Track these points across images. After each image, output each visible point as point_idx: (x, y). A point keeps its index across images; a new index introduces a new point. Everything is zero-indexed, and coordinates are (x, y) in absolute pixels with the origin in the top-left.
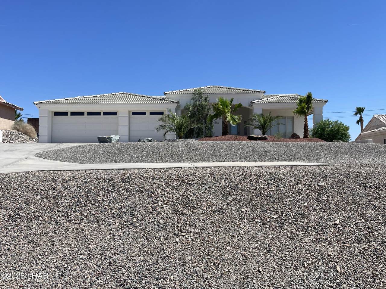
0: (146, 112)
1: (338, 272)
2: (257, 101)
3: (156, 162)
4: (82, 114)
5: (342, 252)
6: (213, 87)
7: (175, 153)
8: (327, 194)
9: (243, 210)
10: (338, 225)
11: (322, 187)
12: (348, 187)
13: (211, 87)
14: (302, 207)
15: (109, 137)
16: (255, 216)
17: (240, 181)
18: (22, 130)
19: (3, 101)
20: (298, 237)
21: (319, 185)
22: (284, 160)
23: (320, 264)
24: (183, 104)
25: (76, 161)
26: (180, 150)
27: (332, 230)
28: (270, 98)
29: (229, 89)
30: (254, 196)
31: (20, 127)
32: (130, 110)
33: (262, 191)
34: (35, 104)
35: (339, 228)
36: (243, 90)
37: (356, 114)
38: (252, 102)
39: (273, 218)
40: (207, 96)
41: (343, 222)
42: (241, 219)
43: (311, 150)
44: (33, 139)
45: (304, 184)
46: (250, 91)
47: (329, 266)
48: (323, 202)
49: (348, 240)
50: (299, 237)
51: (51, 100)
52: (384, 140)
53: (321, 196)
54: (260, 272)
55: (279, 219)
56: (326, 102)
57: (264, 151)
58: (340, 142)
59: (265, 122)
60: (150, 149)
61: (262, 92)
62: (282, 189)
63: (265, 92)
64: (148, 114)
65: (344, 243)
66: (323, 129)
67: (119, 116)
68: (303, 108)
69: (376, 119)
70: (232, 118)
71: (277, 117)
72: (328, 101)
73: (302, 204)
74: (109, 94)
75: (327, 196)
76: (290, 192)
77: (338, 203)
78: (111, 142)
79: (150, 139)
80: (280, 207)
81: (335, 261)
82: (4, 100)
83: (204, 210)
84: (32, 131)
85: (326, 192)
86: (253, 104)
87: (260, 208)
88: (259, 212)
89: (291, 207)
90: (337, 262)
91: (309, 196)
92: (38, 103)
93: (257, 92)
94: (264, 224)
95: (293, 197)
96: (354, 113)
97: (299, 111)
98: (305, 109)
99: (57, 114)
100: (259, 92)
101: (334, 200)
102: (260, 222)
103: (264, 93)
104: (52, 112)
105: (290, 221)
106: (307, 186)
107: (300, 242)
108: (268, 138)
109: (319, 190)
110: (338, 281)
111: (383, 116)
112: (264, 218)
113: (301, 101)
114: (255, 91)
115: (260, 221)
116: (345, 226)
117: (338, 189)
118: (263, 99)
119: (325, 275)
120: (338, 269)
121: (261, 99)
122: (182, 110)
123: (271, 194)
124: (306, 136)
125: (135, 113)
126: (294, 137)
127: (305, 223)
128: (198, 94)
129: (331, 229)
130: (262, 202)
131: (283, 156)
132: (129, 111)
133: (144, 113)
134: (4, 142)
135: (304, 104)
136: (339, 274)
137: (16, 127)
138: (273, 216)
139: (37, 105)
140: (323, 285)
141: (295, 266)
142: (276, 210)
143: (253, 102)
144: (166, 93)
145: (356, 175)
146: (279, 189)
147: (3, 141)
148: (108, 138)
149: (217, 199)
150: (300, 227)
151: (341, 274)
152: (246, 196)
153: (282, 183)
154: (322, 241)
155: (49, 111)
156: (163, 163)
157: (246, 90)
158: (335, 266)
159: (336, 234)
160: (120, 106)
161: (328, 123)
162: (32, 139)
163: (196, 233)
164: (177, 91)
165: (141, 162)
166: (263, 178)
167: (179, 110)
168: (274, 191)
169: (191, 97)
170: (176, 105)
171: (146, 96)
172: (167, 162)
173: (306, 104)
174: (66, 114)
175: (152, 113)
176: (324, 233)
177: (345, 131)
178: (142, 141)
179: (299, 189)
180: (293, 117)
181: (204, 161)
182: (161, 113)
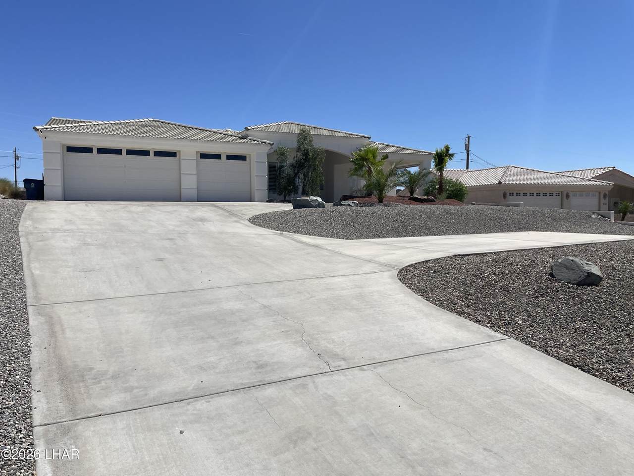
0: (221, 155)
4: (117, 152)
32: (198, 150)
64: (224, 157)
67: (181, 158)
92: (42, 129)
99: (71, 149)
103: (369, 138)
104: (63, 145)
125: (204, 156)
133: (218, 157)
170: (269, 147)
174: (89, 150)
175: (229, 157)
182: (243, 158)
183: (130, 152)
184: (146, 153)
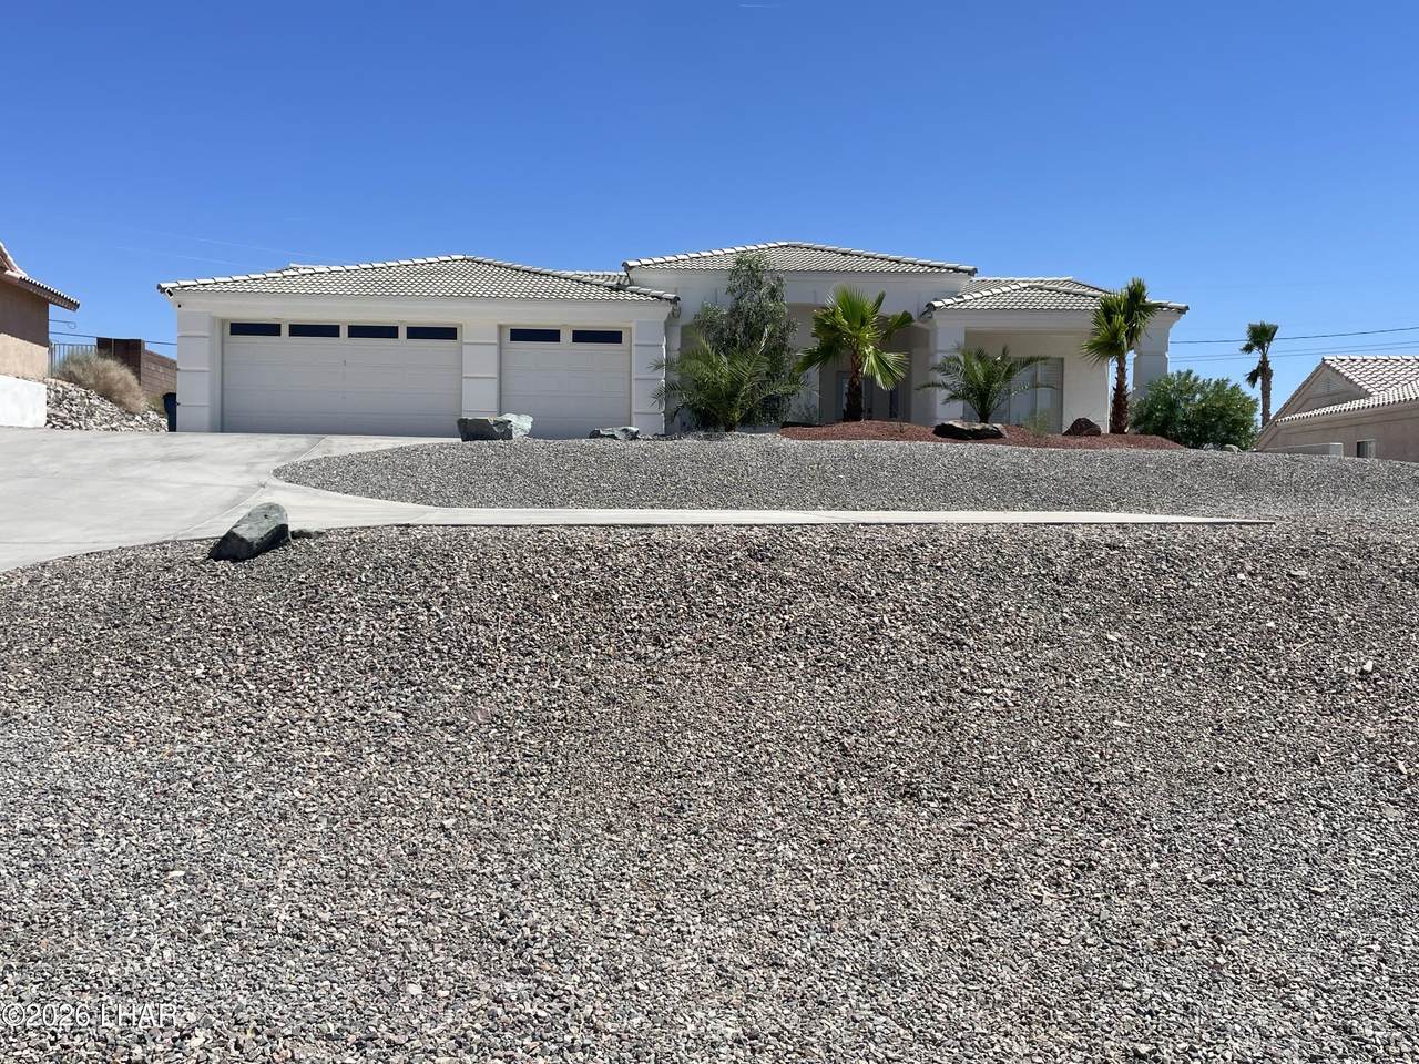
0: (559, 331)
1: (1402, 774)
2: (948, 301)
3: (681, 507)
4: (331, 331)
5: (1397, 734)
6: (787, 246)
7: (735, 479)
8: (1321, 600)
9: (1110, 637)
10: (1371, 673)
11: (1302, 582)
12: (1371, 582)
13: (781, 247)
14: (1262, 632)
15: (499, 419)
16: (1148, 652)
17: (1074, 562)
18: (91, 381)
19: (18, 273)
20: (1278, 702)
21: (1293, 576)
22: (1084, 505)
23: (1355, 758)
24: (692, 306)
25: (422, 497)
26: (750, 469)
27: (1360, 687)
28: (989, 293)
29: (844, 254)
30: (1126, 604)
31: (84, 370)
32: (502, 323)
33: (1146, 590)
34: (163, 290)
35: (1376, 680)
36: (897, 262)
37: (1248, 349)
38: (930, 306)
39: (1197, 656)
40: (779, 279)
41: (1382, 666)
42: (1114, 660)
43: (1166, 477)
44: (134, 414)
45: (1250, 574)
46: (923, 265)
47: (1378, 762)
48: (1314, 619)
49: (1406, 709)
50: (1281, 701)
51: (217, 280)
52: (1358, 443)
53: (1306, 603)
54: (1220, 772)
55: (1212, 660)
56: (1182, 311)
57: (1018, 477)
58: (1231, 450)
59: (990, 378)
60: (652, 465)
61: (964, 271)
62: (1196, 585)
63: (975, 271)
64: (566, 337)
65: (1397, 715)
66: (1172, 406)
67: (465, 341)
68: (1115, 335)
69: (1329, 371)
70: (881, 362)
71: (1031, 361)
72: (1187, 308)
73: (1260, 623)
74: (416, 261)
75: (1322, 604)
76: (1220, 594)
77: (1353, 622)
78: (510, 438)
79: (634, 429)
80: (1207, 631)
81: (1387, 753)
82: (19, 270)
83: (1009, 636)
84: (128, 387)
85: (1318, 594)
86: (934, 313)
87: (1155, 634)
88: (1154, 643)
89: (1235, 630)
90: (1393, 754)
91: (1275, 603)
92: (173, 288)
93: (948, 269)
94: (1176, 671)
95: (1231, 605)
96: (1244, 344)
97: (1101, 343)
98: (1123, 336)
99: (239, 329)
100: (956, 270)
101: (1341, 615)
102: (1165, 668)
103: (972, 273)
104: (223, 321)
105: (1242, 665)
106: (1260, 579)
107: (1287, 712)
108: (1004, 433)
109: (1298, 590)
110: (1408, 791)
111: (1354, 360)
112: (1174, 657)
113: (1108, 310)
114: (939, 267)
115: (1165, 665)
116: (1390, 677)
117: (1347, 587)
118: (967, 297)
119: (1372, 781)
120: (1401, 766)
121: (961, 297)
122: (684, 328)
123: (1170, 598)
124: (1117, 428)
125: (519, 335)
126: (1085, 432)
127: (1284, 670)
128: (749, 274)
129: (1354, 683)
130: (1152, 619)
131: (1081, 494)
132: (501, 327)
133: (552, 336)
134: (54, 426)
135: (1119, 319)
136: (1405, 777)
137: (70, 372)
138: (1197, 653)
139: (171, 294)
140: (1373, 800)
141: (1294, 762)
142: (1196, 637)
143: (937, 304)
144: (631, 263)
145: (1384, 550)
146: (1189, 586)
147: (48, 422)
148: (497, 424)
149: (1030, 608)
150: (1276, 680)
151: (1409, 778)
152: (1104, 602)
153: (1190, 569)
154: (1340, 710)
155: (214, 319)
156: (703, 510)
157: (906, 263)
158: (1392, 761)
159: (1372, 696)
160: (466, 306)
161: (1187, 384)
162: (130, 417)
163: (1017, 689)
164: (668, 259)
165: (634, 507)
166: (1134, 554)
167: (677, 325)
168: (1176, 589)
169: (724, 283)
170: (669, 308)
171: (554, 273)
172: (716, 506)
173: (1126, 322)
174: (272, 329)
175: (581, 336)
176: (1340, 693)
177: (1247, 414)
178: (608, 436)
179: (1242, 586)
180: (1062, 359)
181: (833, 507)
182: (613, 337)
183: (357, 331)
184: (390, 332)
